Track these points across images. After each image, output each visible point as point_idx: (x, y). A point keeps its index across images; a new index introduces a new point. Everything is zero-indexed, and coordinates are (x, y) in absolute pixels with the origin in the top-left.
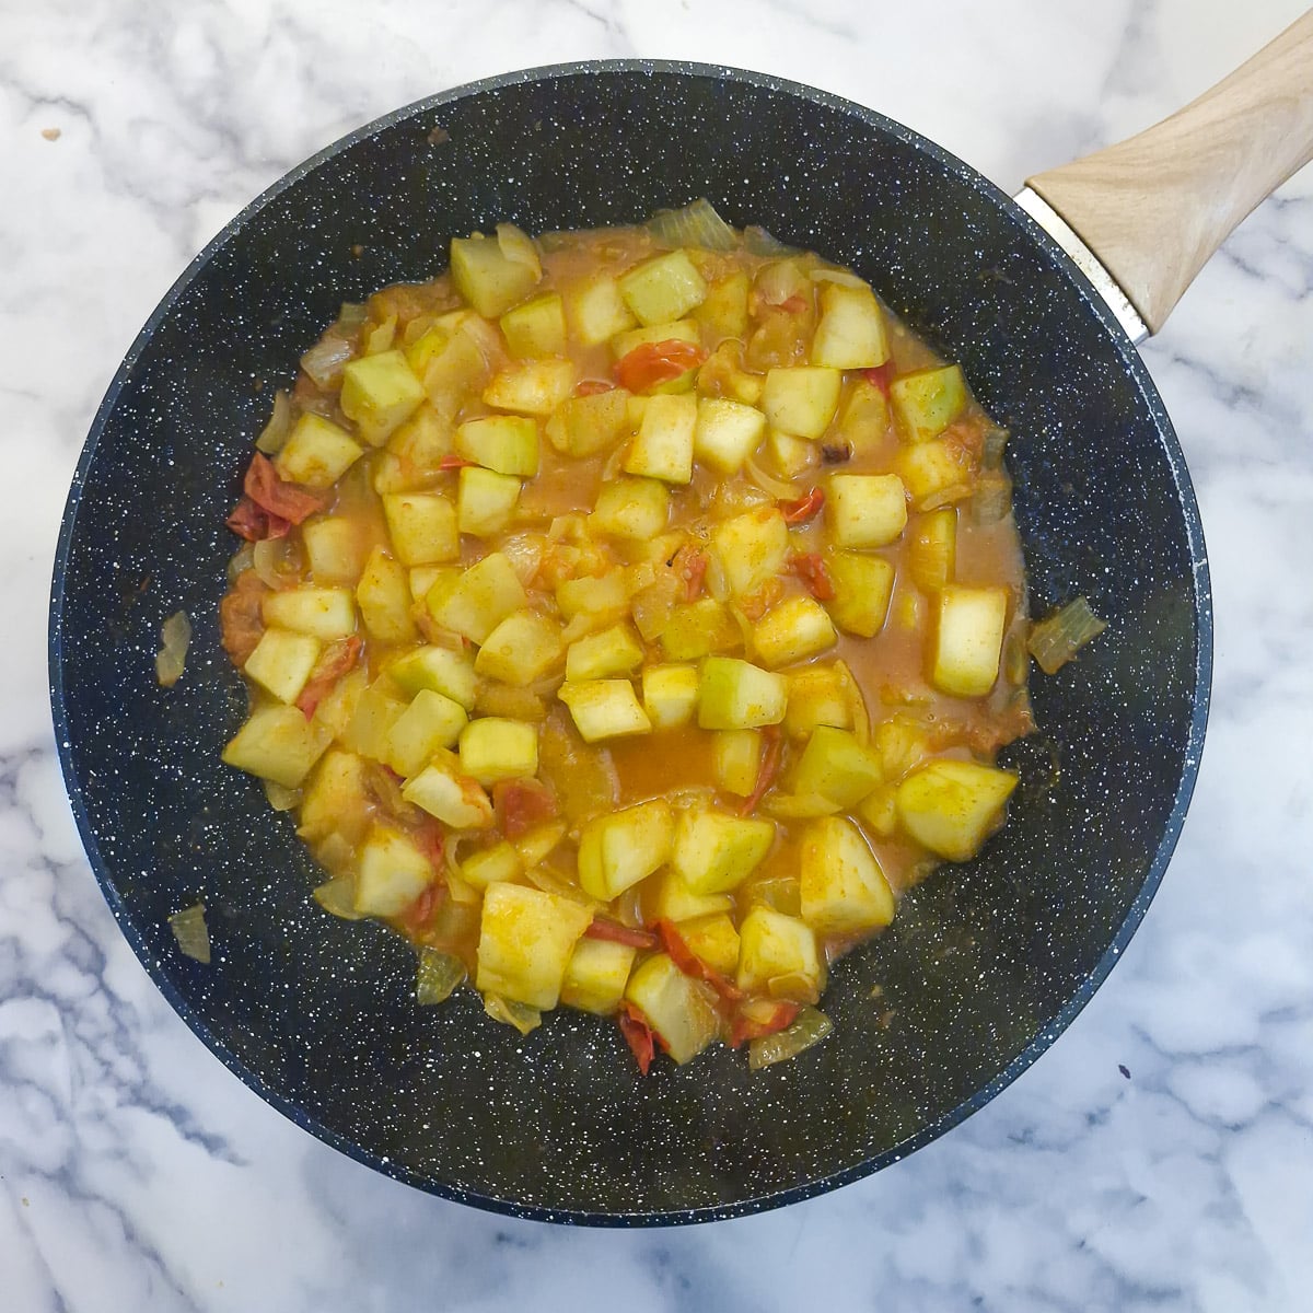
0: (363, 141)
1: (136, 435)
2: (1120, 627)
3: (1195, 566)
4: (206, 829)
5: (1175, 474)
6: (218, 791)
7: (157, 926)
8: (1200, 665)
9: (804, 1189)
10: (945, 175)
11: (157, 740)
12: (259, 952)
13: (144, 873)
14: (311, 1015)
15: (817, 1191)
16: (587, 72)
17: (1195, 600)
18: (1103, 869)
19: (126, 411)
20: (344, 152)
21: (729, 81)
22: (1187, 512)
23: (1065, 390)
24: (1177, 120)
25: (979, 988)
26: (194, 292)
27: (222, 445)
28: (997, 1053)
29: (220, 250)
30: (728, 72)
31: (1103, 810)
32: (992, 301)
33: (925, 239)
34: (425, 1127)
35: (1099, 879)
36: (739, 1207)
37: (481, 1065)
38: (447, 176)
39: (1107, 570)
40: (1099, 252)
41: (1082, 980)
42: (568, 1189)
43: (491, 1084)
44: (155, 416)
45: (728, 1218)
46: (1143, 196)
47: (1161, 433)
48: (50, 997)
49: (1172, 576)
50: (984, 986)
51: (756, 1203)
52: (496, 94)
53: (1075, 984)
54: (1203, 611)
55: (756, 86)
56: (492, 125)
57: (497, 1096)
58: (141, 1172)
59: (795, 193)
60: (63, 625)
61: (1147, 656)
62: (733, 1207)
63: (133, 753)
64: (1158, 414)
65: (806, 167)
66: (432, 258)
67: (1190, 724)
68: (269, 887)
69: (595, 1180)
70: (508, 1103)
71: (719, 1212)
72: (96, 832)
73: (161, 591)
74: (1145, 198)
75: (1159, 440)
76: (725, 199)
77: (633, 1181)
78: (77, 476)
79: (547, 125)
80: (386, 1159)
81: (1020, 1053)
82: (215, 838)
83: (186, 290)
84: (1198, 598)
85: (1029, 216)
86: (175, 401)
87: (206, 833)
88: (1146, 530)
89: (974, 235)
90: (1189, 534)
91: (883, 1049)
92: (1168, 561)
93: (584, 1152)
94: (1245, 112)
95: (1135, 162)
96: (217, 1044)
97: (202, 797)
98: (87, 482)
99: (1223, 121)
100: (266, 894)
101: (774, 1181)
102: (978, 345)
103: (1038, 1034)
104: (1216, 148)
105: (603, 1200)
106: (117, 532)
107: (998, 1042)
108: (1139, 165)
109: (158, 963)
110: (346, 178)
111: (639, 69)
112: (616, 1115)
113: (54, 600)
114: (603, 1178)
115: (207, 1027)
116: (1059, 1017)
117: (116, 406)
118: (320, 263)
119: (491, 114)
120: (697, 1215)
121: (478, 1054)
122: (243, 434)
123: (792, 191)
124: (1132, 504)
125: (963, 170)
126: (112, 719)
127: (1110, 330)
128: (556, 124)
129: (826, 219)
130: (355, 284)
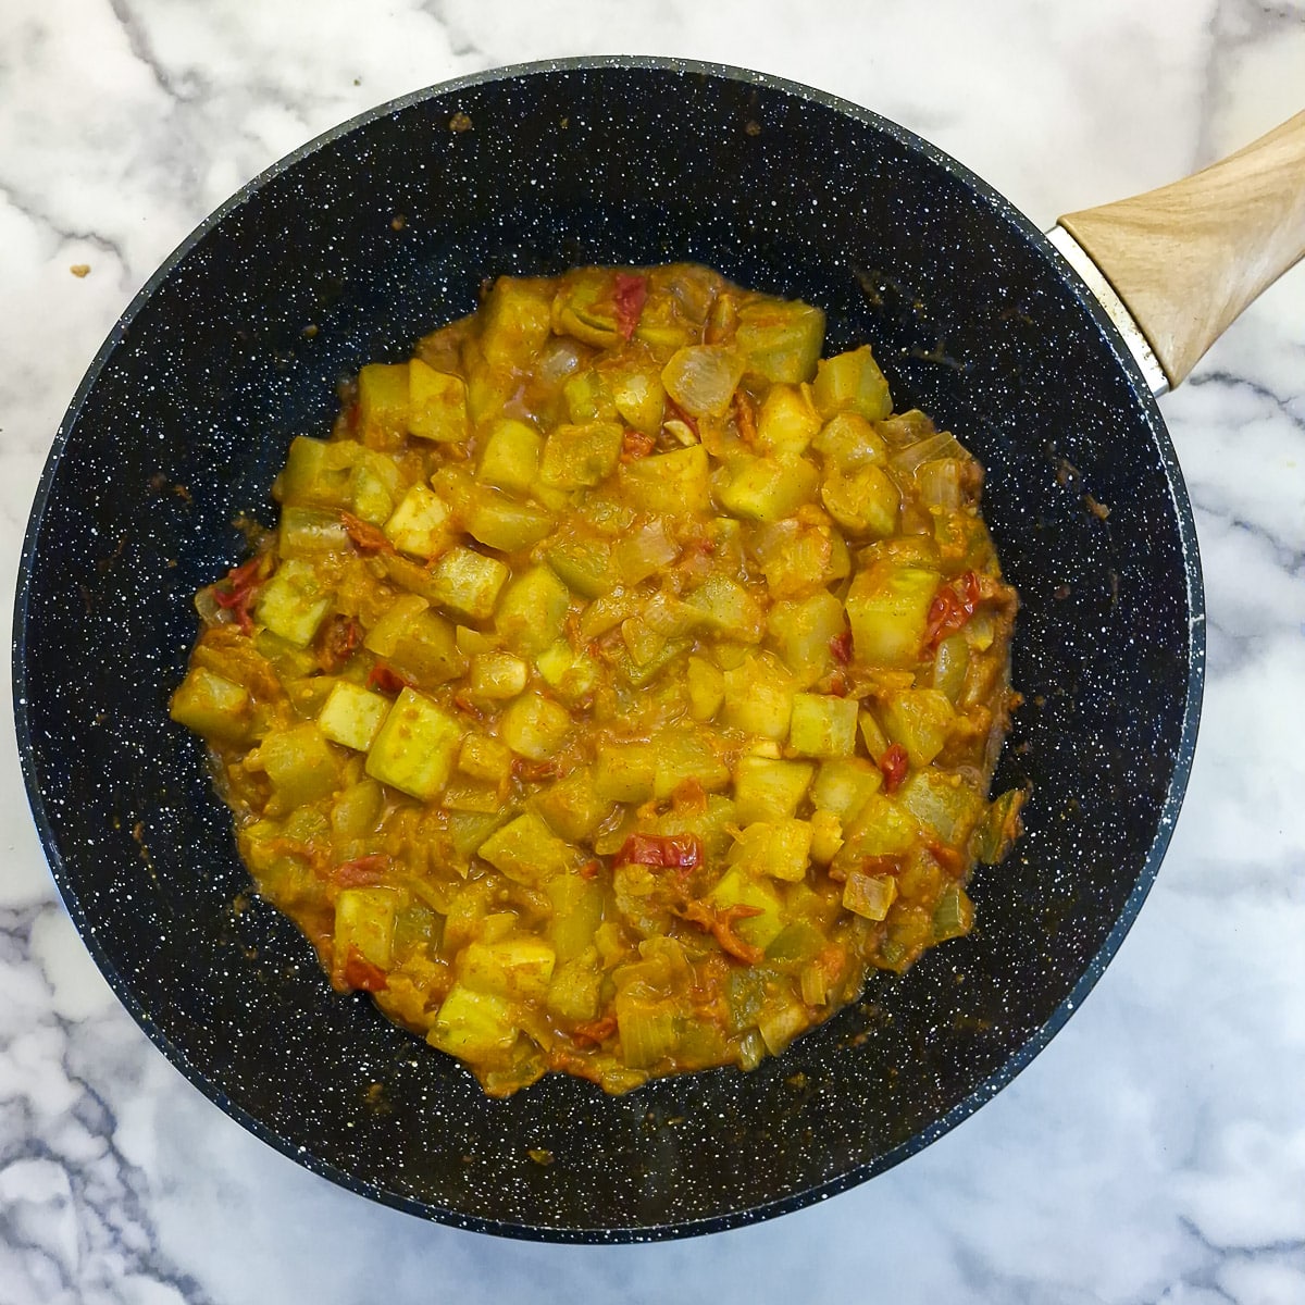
0: (382, 119)
1: (125, 401)
2: (1111, 688)
3: (1192, 621)
4: (162, 810)
5: (1180, 526)
6: (179, 775)
7: (97, 894)
8: (1187, 722)
9: (725, 1219)
10: (974, 202)
11: (120, 716)
12: (202, 938)
13: (90, 842)
14: (248, 1005)
15: (738, 1222)
16: (617, 66)
17: (1188, 656)
18: (1067, 927)
19: (118, 372)
20: (362, 128)
21: (762, 87)
22: (1189, 564)
23: (1078, 440)
25: (929, 1040)
26: (197, 257)
27: (216, 426)
28: (938, 1102)
29: (227, 217)
30: (762, 78)
31: (1074, 871)
32: (1012, 343)
33: (951, 274)
34: (350, 1125)
35: (1063, 937)
36: (657, 1231)
37: (416, 1075)
38: (467, 170)
39: (1104, 630)
41: (1032, 1033)
42: (486, 1198)
43: (424, 1094)
44: (148, 384)
45: (645, 1241)
47: (1170, 482)
49: (1167, 633)
50: (934, 1039)
51: (675, 1228)
52: (522, 82)
53: (1024, 1037)
54: (1195, 667)
55: (788, 94)
56: (517, 119)
57: (428, 1105)
59: (823, 219)
60: (31, 581)
61: (1135, 716)
62: (651, 1230)
63: (94, 723)
64: (1169, 463)
65: (835, 190)
66: (448, 258)
67: (1170, 782)
68: (221, 877)
69: (516, 1194)
70: (439, 1113)
71: (636, 1234)
72: (44, 793)
73: (139, 567)
75: (1168, 490)
76: (751, 222)
77: (554, 1198)
78: (61, 432)
79: (573, 123)
80: (303, 1149)
81: (962, 1101)
82: (168, 820)
83: (189, 255)
84: (1191, 654)
85: (1055, 249)
86: (170, 373)
87: (162, 814)
88: (1147, 587)
89: (999, 270)
90: (1189, 588)
91: (825, 1094)
92: (1166, 617)
93: (509, 1167)
95: (1172, 208)
96: (144, 1016)
97: (162, 778)
98: (70, 439)
100: (216, 884)
101: (697, 1209)
102: (995, 392)
103: (981, 1084)
105: (520, 1212)
106: (98, 498)
107: (940, 1092)
108: (1175, 212)
109: (93, 930)
110: (363, 157)
111: (670, 68)
112: (547, 1136)
113: (25, 555)
114: (524, 1192)
115: (136, 998)
116: (1005, 1069)
117: (107, 365)
118: (331, 248)
119: (517, 106)
120: (612, 1235)
121: (415, 1065)
122: (239, 419)
123: (819, 218)
124: (1135, 560)
125: (992, 197)
126: (74, 686)
127: (1127, 372)
128: (583, 123)
129: (852, 249)
130: (366, 276)
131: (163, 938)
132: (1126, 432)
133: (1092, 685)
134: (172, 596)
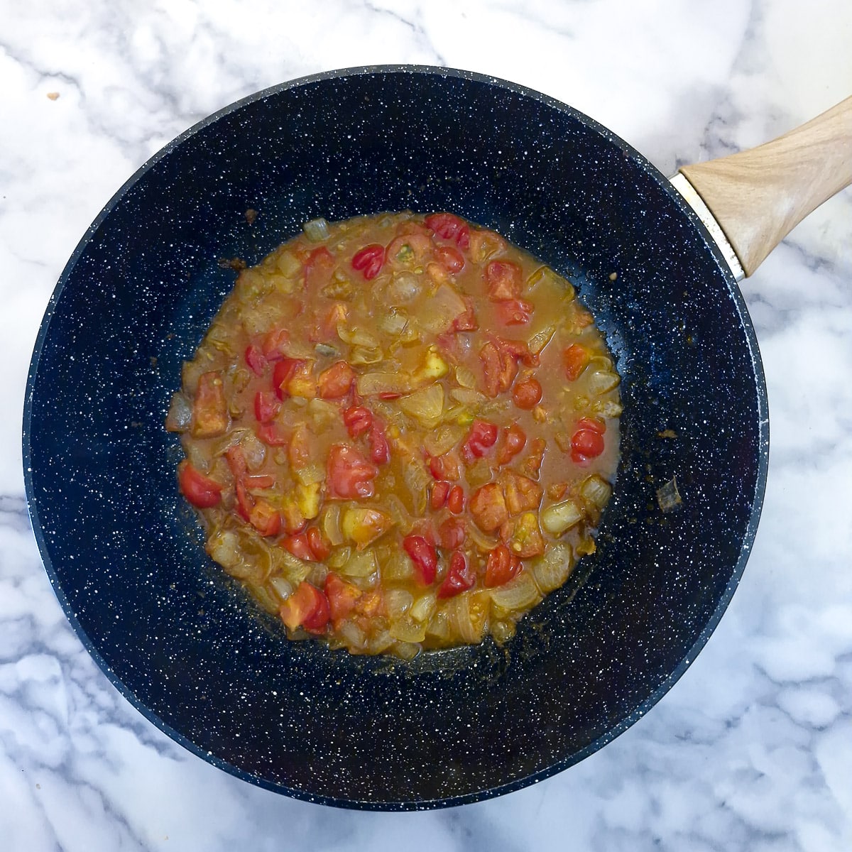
0: (257, 101)
1: (92, 276)
2: (710, 459)
3: (761, 423)
4: (114, 533)
5: (753, 364)
6: (124, 510)
7: (77, 591)
8: (758, 486)
9: (475, 795)
10: (627, 160)
11: (88, 473)
12: (140, 615)
13: (72, 557)
14: (171, 658)
15: (483, 797)
16: (405, 72)
17: (759, 445)
18: (684, 609)
19: (88, 259)
20: (244, 107)
21: (495, 87)
22: (759, 387)
23: (689, 305)
24: (780, 141)
25: (599, 679)
26: (139, 187)
27: (147, 288)
28: (606, 720)
29: (159, 162)
30: (495, 81)
31: (688, 573)
32: (649, 244)
33: (610, 200)
34: (237, 735)
35: (681, 616)
36: (433, 803)
37: (276, 700)
38: (308, 130)
39: (705, 422)
40: (720, 221)
41: (664, 679)
42: (325, 783)
43: (282, 713)
44: (107, 265)
45: (426, 809)
46: (753, 188)
47: (747, 337)
48: (54, 653)
49: (746, 428)
50: (602, 678)
51: (444, 801)
52: (345, 80)
53: (659, 681)
54: (763, 452)
55: (512, 91)
56: (341, 100)
57: (285, 721)
58: (114, 765)
59: (530, 163)
61: (725, 478)
62: (429, 803)
63: (72, 480)
64: (747, 325)
65: (538, 147)
66: (294, 182)
67: (748, 523)
68: (151, 574)
69: (343, 779)
70: (291, 726)
71: (420, 805)
72: (43, 527)
73: (99, 378)
74: (754, 190)
75: (746, 341)
76: (485, 163)
77: (367, 782)
78: (53, 298)
79: (376, 103)
80: (210, 753)
81: (621, 721)
82: (120, 539)
83: (134, 186)
84: (760, 443)
85: (677, 191)
86: (120, 257)
87: (114, 536)
88: (732, 398)
89: (641, 200)
90: (759, 403)
91: (534, 712)
92: (745, 418)
93: (337, 761)
94: (823, 142)
95: (750, 166)
96: (108, 670)
97: (114, 512)
98: (59, 303)
99: (809, 146)
100: (149, 579)
101: (457, 789)
102: (637, 271)
103: (633, 710)
104: (802, 163)
105: (347, 791)
106: (75, 337)
107: (607, 714)
108: (752, 168)
109: (76, 615)
110: (244, 124)
111: (438, 73)
112: (360, 739)
113: (31, 376)
114: (348, 778)
116: (647, 701)
117: (82, 256)
119: (341, 93)
120: (405, 806)
121: (275, 693)
122: (162, 283)
123: (528, 162)
124: (725, 381)
125: (638, 158)
126: (60, 457)
127: (721, 268)
128: (382, 103)
129: (548, 181)
130: (243, 193)
131: (117, 617)
132: (720, 303)
133: (698, 455)
134: (119, 395)
